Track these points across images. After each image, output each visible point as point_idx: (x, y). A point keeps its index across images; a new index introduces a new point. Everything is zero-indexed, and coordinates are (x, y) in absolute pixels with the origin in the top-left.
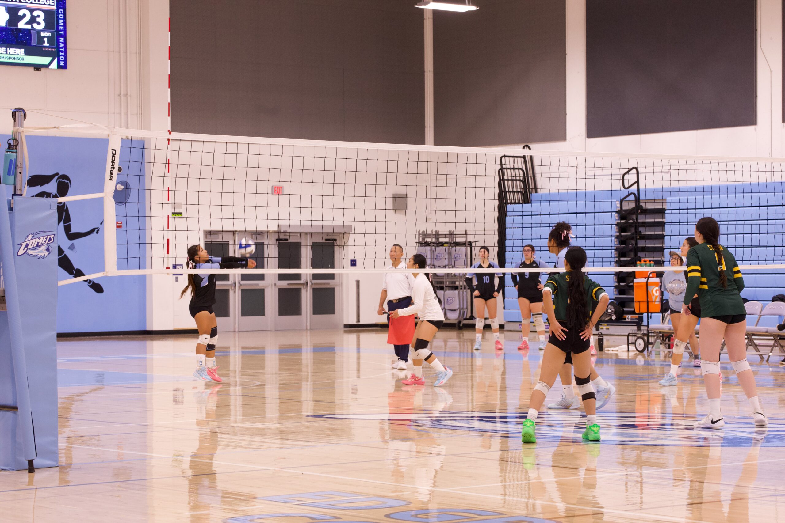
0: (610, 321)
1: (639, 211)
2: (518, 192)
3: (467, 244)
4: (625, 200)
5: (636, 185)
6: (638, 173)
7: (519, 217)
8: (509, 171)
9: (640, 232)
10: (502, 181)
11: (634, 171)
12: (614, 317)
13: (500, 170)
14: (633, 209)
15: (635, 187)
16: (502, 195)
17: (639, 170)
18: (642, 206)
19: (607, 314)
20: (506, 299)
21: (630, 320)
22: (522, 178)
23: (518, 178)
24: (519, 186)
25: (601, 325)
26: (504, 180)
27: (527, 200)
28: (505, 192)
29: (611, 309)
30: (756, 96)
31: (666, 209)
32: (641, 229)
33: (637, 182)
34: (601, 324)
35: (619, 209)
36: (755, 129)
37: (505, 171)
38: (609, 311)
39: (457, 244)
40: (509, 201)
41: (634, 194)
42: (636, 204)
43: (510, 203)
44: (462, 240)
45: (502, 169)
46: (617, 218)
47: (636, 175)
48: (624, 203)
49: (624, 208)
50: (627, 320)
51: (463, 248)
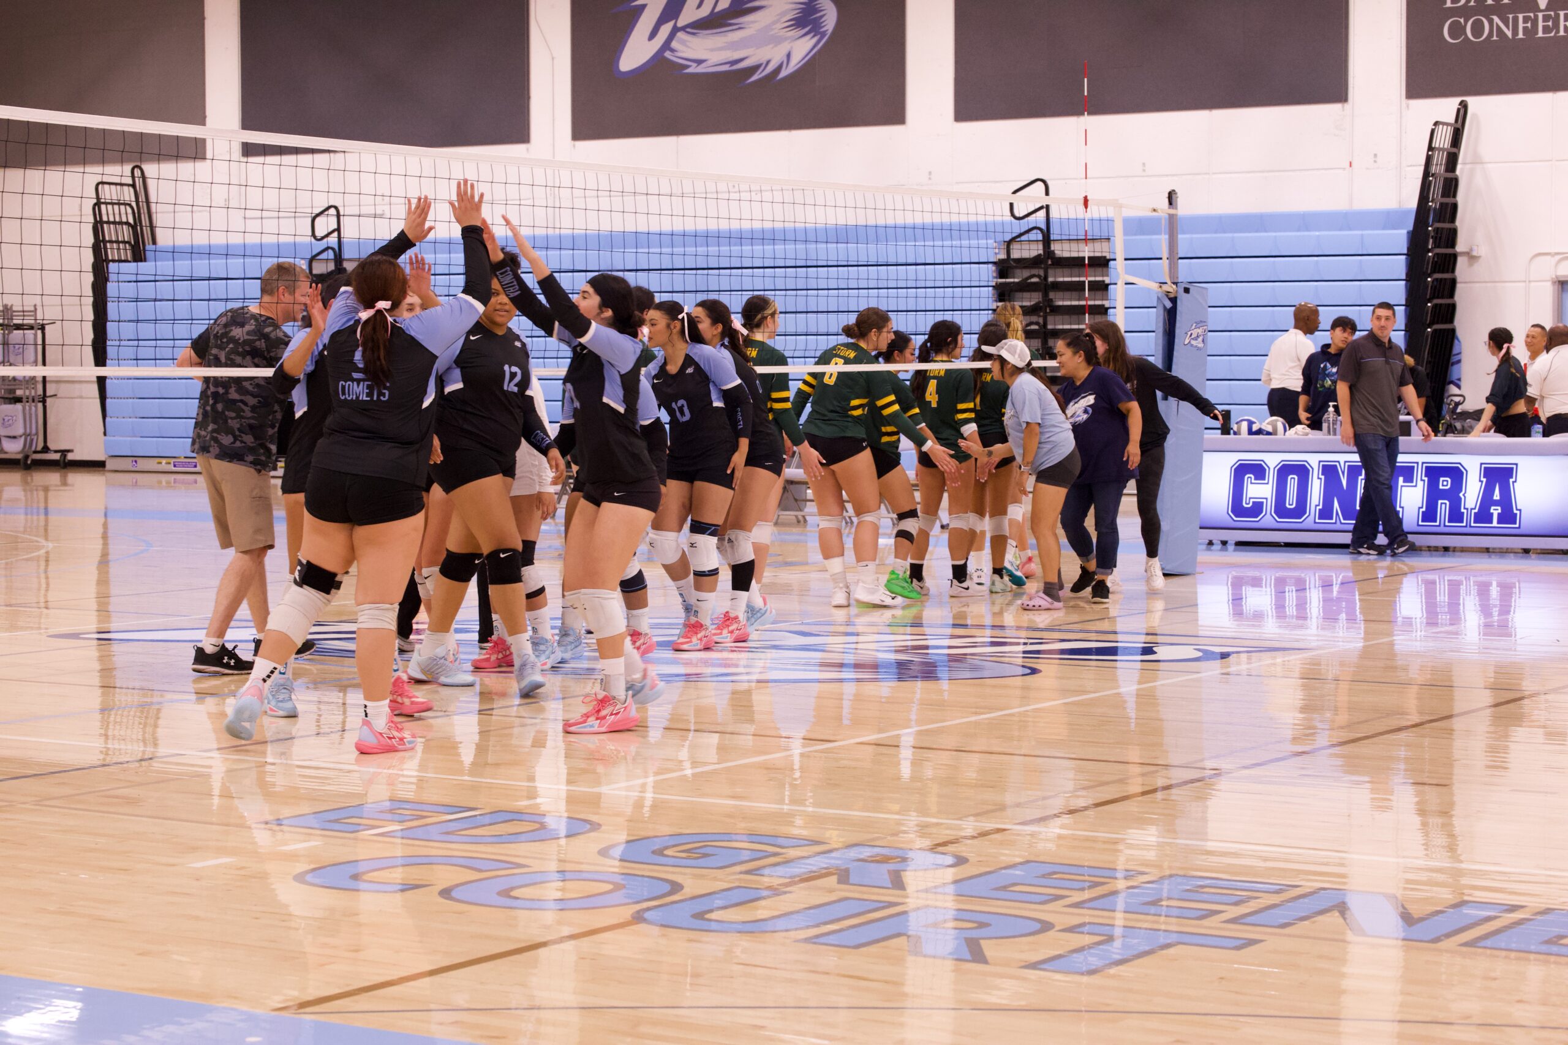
2: (124, 242)
3: (36, 327)
4: (318, 257)
5: (336, 234)
6: (338, 216)
7: (133, 284)
8: (110, 207)
10: (98, 226)
11: (333, 211)
13: (95, 205)
14: (332, 272)
15: (334, 238)
16: (99, 247)
17: (340, 209)
20: (108, 419)
22: (131, 221)
23: (124, 219)
24: (126, 233)
26: (102, 222)
27: (138, 255)
28: (104, 241)
30: (529, 98)
33: (338, 230)
36: (528, 150)
37: (103, 207)
39: (19, 327)
40: (110, 258)
41: (333, 249)
42: (336, 265)
43: (114, 261)
44: (29, 321)
45: (98, 204)
47: (335, 219)
48: (314, 264)
51: (30, 333)
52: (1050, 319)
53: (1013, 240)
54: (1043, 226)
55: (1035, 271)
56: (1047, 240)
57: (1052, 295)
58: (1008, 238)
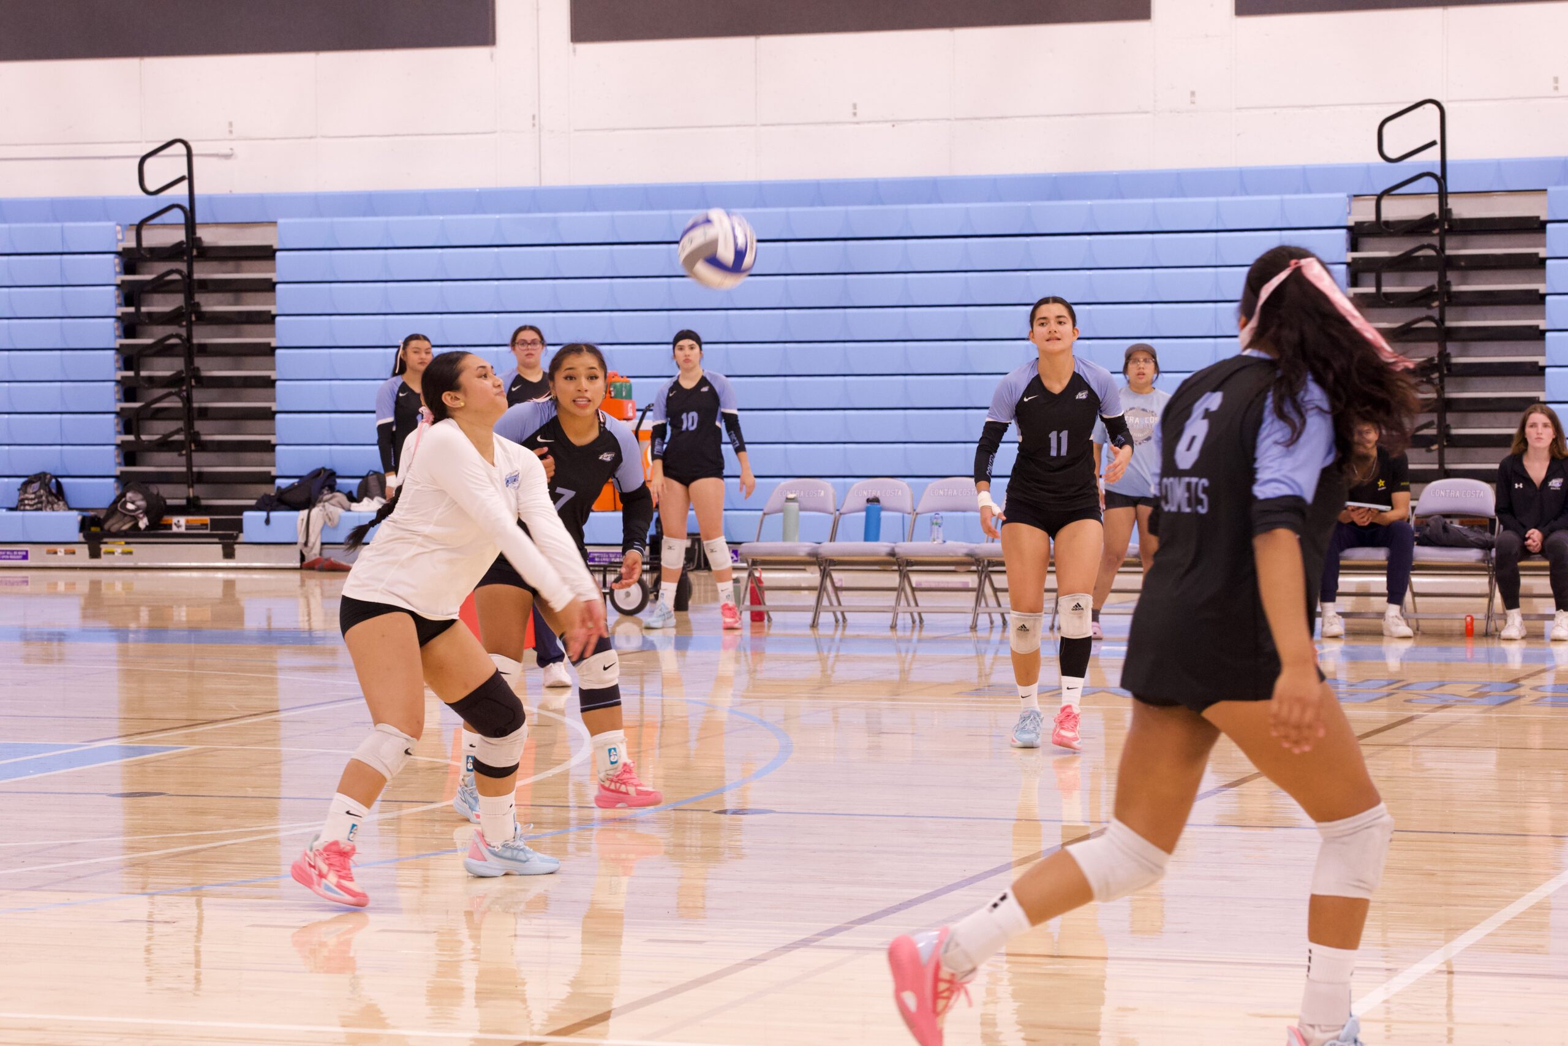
0: (134, 533)
1: (195, 253)
5: (185, 183)
6: (189, 155)
9: (198, 304)
11: (180, 148)
12: (143, 523)
14: (178, 245)
15: (182, 188)
17: (192, 145)
18: (200, 239)
19: (125, 515)
21: (183, 530)
25: (106, 543)
29: (133, 503)
31: (275, 247)
32: (199, 298)
33: (190, 178)
34: (105, 540)
35: (133, 244)
36: (492, 56)
38: (130, 506)
41: (179, 207)
42: (186, 234)
46: (118, 269)
47: (185, 160)
48: (145, 233)
49: (145, 244)
50: (175, 529)
52: (1450, 312)
53: (1387, 192)
54: (1438, 172)
55: (1426, 240)
56: (1443, 194)
57: (1451, 276)
58: (1379, 192)
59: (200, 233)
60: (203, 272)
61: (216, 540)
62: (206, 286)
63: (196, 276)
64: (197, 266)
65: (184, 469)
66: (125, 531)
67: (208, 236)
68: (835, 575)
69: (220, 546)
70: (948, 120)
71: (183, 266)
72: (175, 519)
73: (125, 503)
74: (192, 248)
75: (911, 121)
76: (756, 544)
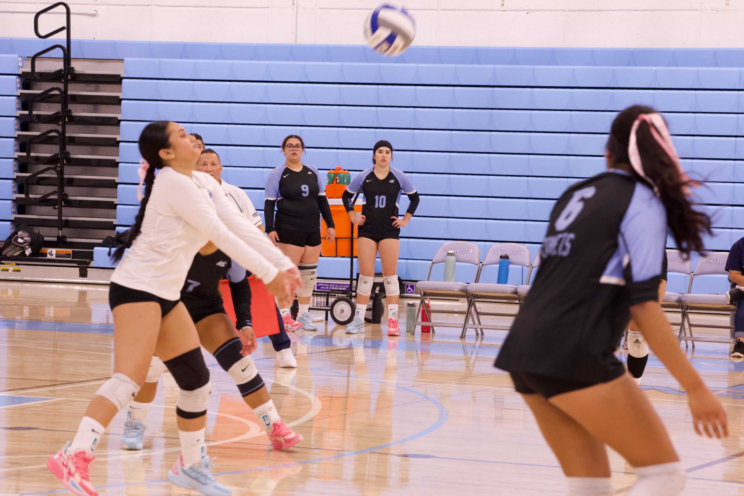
0: (22, 258)
1: (69, 77)
4: (42, 56)
5: (65, 32)
6: (68, 14)
9: (70, 111)
11: (62, 9)
12: (28, 252)
14: (58, 72)
15: (63, 35)
17: (71, 7)
18: (73, 68)
19: (17, 246)
21: (54, 257)
25: (3, 264)
29: (22, 238)
31: (122, 76)
32: (71, 107)
33: (68, 28)
34: (3, 262)
35: (29, 70)
38: (20, 240)
41: (61, 47)
42: (64, 65)
46: (18, 86)
47: (65, 16)
48: (37, 63)
49: (37, 70)
50: (49, 257)
59: (73, 64)
60: (74, 90)
61: (76, 265)
62: (75, 99)
63: (69, 93)
64: (70, 86)
65: (57, 218)
66: (16, 256)
67: (78, 67)
68: (478, 305)
69: (78, 269)
70: (564, 10)
71: (61, 86)
72: (49, 250)
73: (17, 238)
74: (68, 74)
75: (540, 10)
76: (426, 282)
